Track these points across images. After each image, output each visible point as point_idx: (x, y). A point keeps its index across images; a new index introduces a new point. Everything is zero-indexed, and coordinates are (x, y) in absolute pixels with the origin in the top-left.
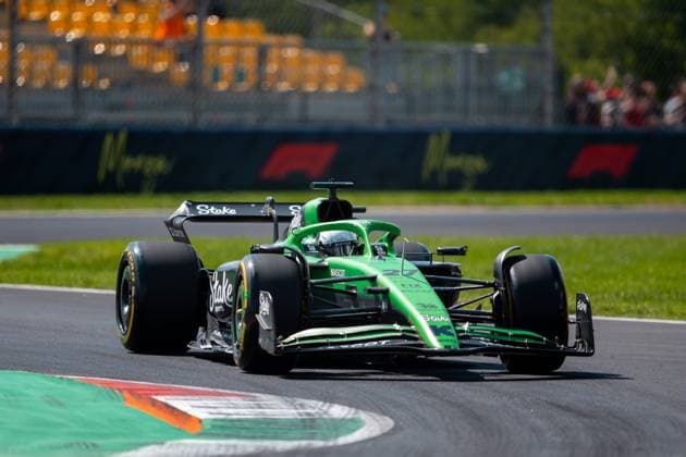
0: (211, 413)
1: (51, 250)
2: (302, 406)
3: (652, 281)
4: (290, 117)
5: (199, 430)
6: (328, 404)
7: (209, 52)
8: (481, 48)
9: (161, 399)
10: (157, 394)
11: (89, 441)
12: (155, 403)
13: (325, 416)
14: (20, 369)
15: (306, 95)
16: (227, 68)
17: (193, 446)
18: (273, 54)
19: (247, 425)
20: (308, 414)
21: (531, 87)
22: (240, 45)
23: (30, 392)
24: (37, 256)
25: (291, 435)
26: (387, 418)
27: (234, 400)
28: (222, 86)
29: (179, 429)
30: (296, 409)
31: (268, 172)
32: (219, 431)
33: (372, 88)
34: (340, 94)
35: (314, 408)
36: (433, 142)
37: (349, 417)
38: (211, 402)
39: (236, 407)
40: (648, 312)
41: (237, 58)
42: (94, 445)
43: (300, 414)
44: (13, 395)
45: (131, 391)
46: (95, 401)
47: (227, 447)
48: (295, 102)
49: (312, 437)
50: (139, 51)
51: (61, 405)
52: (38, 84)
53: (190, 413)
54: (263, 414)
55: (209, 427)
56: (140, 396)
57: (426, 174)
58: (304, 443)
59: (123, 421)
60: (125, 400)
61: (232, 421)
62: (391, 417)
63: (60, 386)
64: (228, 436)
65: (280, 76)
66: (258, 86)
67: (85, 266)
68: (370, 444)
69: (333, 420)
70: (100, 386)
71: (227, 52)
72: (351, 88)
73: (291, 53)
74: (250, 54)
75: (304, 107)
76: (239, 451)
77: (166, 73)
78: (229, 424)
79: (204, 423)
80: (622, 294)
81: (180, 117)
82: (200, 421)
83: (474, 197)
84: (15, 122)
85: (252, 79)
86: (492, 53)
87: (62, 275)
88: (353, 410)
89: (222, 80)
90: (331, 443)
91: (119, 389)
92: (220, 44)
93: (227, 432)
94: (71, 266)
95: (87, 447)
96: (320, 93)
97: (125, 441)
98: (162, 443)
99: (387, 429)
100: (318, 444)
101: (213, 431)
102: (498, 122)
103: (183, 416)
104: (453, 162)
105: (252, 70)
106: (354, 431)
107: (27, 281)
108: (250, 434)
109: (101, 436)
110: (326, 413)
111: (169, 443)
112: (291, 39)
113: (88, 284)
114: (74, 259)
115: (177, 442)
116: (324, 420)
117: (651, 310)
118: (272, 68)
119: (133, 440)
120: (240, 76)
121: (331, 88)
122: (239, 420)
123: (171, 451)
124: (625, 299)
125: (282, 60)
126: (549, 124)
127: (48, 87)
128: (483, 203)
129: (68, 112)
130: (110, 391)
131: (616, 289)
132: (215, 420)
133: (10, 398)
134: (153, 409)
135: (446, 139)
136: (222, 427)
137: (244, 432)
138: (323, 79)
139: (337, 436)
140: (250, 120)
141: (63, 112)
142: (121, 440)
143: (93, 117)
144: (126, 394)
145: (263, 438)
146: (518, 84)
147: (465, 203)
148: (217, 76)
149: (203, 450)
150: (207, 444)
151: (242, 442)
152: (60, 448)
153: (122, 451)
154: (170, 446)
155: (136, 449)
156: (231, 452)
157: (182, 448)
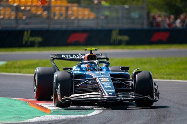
0: (53, 108)
1: (10, 63)
3: (173, 70)
4: (75, 26)
5: (50, 113)
7: (52, 8)
9: (40, 104)
10: (38, 103)
11: (20, 116)
12: (38, 105)
14: (1, 97)
15: (79, 20)
17: (48, 117)
18: (70, 9)
19: (63, 111)
21: (141, 17)
22: (61, 6)
23: (4, 103)
24: (6, 65)
25: (75, 114)
28: (56, 18)
29: (44, 112)
31: (69, 41)
33: (97, 18)
34: (88, 19)
40: (172, 78)
41: (60, 10)
42: (21, 117)
45: (31, 102)
46: (21, 105)
47: (57, 117)
48: (76, 22)
49: (80, 114)
50: (33, 9)
51: (12, 106)
52: (7, 17)
55: (52, 112)
58: (78, 116)
59: (29, 110)
60: (29, 105)
63: (12, 101)
64: (57, 114)
65: (72, 15)
66: (66, 18)
67: (19, 68)
68: (96, 116)
70: (23, 101)
71: (57, 8)
72: (91, 18)
73: (75, 8)
74: (64, 9)
75: (79, 23)
76: (61, 118)
77: (41, 14)
78: (58, 111)
80: (165, 73)
81: (45, 26)
82: (50, 110)
83: (125, 47)
85: (64, 15)
87: (13, 70)
88: (92, 107)
90: (86, 116)
91: (28, 102)
92: (56, 6)
94: (15, 68)
95: (19, 118)
96: (83, 19)
97: (30, 116)
98: (40, 117)
99: (101, 112)
100: (82, 116)
101: (54, 113)
102: (132, 26)
103: (46, 109)
105: (65, 13)
106: (92, 112)
107: (3, 72)
109: (24, 115)
112: (75, 5)
113: (20, 72)
114: (16, 65)
115: (44, 116)
118: (70, 12)
119: (32, 116)
120: (61, 15)
121: (86, 18)
123: (42, 118)
124: (166, 75)
125: (73, 11)
126: (146, 27)
127: (9, 19)
130: (25, 102)
132: (54, 110)
134: (37, 107)
136: (56, 112)
137: (62, 113)
138: (84, 15)
139: (87, 114)
140: (64, 27)
141: (13, 25)
142: (28, 116)
143: (21, 26)
145: (67, 115)
146: (137, 16)
147: (123, 48)
148: (55, 15)
149: (51, 118)
150: (52, 117)
151: (61, 116)
152: (12, 118)
153: (29, 119)
154: (42, 117)
155: (33, 118)
156: (58, 119)
157: (45, 118)
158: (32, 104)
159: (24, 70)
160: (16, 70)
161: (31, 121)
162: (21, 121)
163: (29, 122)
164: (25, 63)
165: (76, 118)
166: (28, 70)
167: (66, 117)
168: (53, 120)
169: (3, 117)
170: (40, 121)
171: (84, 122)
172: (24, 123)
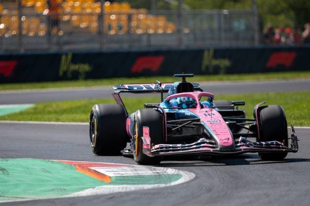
0: (115, 174)
1: (41, 106)
2: (155, 169)
3: (306, 110)
4: (143, 46)
5: (110, 181)
6: (166, 168)
7: (106, 17)
8: (225, 12)
9: (93, 168)
10: (91, 167)
11: (62, 187)
12: (90, 170)
13: (165, 173)
14: (29, 158)
15: (149, 35)
16: (114, 25)
17: (107, 188)
18: (135, 17)
19: (130, 178)
20: (157, 173)
21: (248, 28)
22: (119, 14)
23: (35, 167)
24: (35, 109)
25: (150, 182)
26: (192, 173)
27: (124, 168)
28: (112, 32)
29: (102, 181)
30: (152, 171)
31: (135, 69)
32: (119, 181)
33: (179, 31)
34: (164, 34)
35: (160, 170)
36: (206, 54)
37: (176, 173)
38: (115, 169)
39: (126, 171)
40: (304, 124)
41: (118, 20)
42: (65, 189)
43: (154, 173)
44: (27, 169)
45: (80, 166)
46: (63, 170)
47: (123, 188)
48: (145, 38)
49: (160, 183)
50: (75, 18)
51: (48, 172)
52: (31, 34)
53: (105, 174)
54: (138, 173)
55: (114, 180)
56: (83, 167)
57: (203, 68)
58: (156, 185)
59: (76, 178)
60: (77, 169)
61: (124, 177)
62: (194, 173)
63: (48, 164)
64: (123, 184)
65: (138, 27)
66: (128, 32)
67: (56, 112)
68: (185, 185)
69: (168, 175)
70: (65, 164)
71: (113, 17)
72: (169, 31)
73: (142, 17)
74: (124, 18)
75: (149, 40)
76: (128, 190)
77: (87, 28)
79: (112, 178)
80: (293, 116)
81: (95, 47)
82: (110, 177)
83: (225, 77)
84: (22, 51)
85: (125, 29)
86: (231, 14)
87: (46, 116)
88: (177, 171)
89: (113, 29)
90: (168, 185)
91: (74, 165)
92: (111, 14)
93: (122, 182)
94: (50, 113)
95: (61, 190)
96: (155, 34)
97: (78, 187)
98: (94, 188)
99: (192, 178)
100: (163, 185)
101: (116, 182)
102: (235, 44)
103: (102, 176)
104: (215, 62)
105: (126, 25)
106: (178, 179)
107: (31, 120)
108: (133, 182)
109: (68, 185)
110: (165, 172)
111: (97, 187)
112: (142, 10)
113: (58, 120)
114: (50, 109)
115: (100, 187)
116: (165, 175)
117: (306, 123)
118: (134, 23)
119: (81, 187)
120: (120, 28)
121: (160, 31)
122: (127, 176)
123: (98, 191)
124: (294, 119)
125: (139, 20)
126: (257, 44)
127: (36, 35)
128: (228, 80)
129: (45, 46)
130: (70, 166)
131: (290, 114)
132: (117, 177)
133: (26, 170)
134: (89, 172)
135: (212, 52)
136: (120, 179)
137: (130, 182)
138: (157, 27)
139: (171, 182)
140: (125, 47)
142: (76, 187)
144: (77, 167)
145: (138, 184)
146: (243, 27)
147: (221, 80)
148: (110, 28)
149: (112, 190)
150: (114, 188)
151: (129, 186)
152: (49, 191)
153: (77, 191)
154: (98, 189)
155: (83, 190)
156: (124, 190)
157: (103, 189)
158: (80, 168)
159: (64, 116)
160: (50, 116)
161: (80, 195)
162: (64, 194)
163: (78, 197)
164: (65, 105)
165: (153, 189)
166: (71, 116)
167: (136, 188)
168: (116, 193)
169: (34, 189)
170: (94, 194)
171: (166, 194)
172: (69, 198)
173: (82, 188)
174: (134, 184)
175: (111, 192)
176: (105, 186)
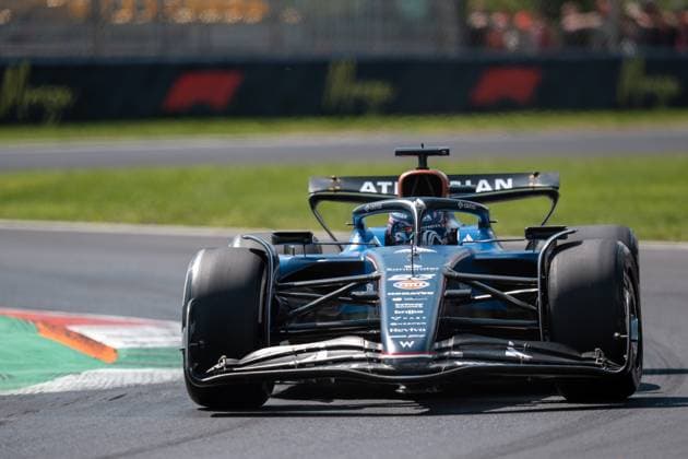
0: (126, 343)
5: (115, 360)
9: (75, 329)
10: (70, 325)
11: (5, 372)
12: (69, 334)
17: (109, 375)
19: (162, 353)
27: (149, 329)
29: (95, 358)
32: (135, 360)
33: (272, 19)
38: (126, 331)
39: (151, 335)
42: (10, 376)
45: (45, 322)
46: (9, 332)
47: (144, 375)
53: (105, 343)
55: (124, 356)
56: (54, 327)
59: (39, 351)
60: (39, 330)
61: (148, 350)
64: (143, 366)
66: (157, 19)
70: (13, 318)
76: (156, 380)
78: (144, 353)
79: (119, 353)
82: (115, 351)
91: (34, 321)
93: (143, 361)
95: (4, 379)
97: (41, 371)
98: (79, 374)
101: (130, 360)
103: (98, 346)
108: (167, 363)
109: (20, 367)
111: (84, 373)
115: (93, 371)
119: (49, 370)
120: (140, 7)
122: (155, 349)
123: (87, 380)
130: (24, 323)
132: (130, 349)
134: (68, 340)
136: (139, 356)
137: (160, 362)
142: (36, 371)
144: (40, 326)
145: (178, 366)
149: (119, 379)
150: (124, 374)
151: (158, 371)
153: (39, 381)
154: (87, 376)
155: (52, 380)
156: (147, 381)
157: (98, 378)
158: (47, 329)
161: (45, 391)
162: (8, 389)
163: (41, 394)
167: (174, 376)
168: (129, 386)
170: (79, 388)
172: (21, 398)
173: (51, 374)
174: (170, 366)
175: (118, 384)
176: (101, 371)
